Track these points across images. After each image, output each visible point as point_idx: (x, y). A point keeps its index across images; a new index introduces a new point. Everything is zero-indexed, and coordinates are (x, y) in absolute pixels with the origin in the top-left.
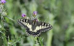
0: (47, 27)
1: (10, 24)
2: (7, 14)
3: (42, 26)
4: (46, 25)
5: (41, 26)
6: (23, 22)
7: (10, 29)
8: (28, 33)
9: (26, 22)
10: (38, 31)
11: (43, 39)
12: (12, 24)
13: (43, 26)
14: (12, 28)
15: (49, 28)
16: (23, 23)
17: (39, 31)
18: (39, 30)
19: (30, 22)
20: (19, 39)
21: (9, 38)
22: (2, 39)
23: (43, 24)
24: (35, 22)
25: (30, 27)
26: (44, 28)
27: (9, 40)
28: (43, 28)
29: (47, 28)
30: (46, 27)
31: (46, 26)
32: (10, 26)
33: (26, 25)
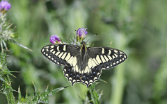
0: (114, 57)
1: (22, 59)
2: (13, 36)
3: (101, 56)
4: (110, 52)
5: (98, 56)
6: (57, 51)
7: (24, 71)
8: (70, 76)
9: (63, 51)
10: (93, 70)
11: (102, 94)
12: (28, 59)
13: (103, 55)
14: (27, 68)
15: (119, 58)
16: (57, 54)
17: (95, 70)
18: (95, 67)
19: (71, 50)
20: (44, 96)
21: (19, 91)
22: (4, 95)
23: (103, 52)
24: (84, 48)
25: (72, 61)
26: (107, 60)
27: (20, 96)
28: (104, 61)
29: (113, 61)
30: (111, 59)
31: (111, 55)
32: (23, 64)
33: (63, 58)
